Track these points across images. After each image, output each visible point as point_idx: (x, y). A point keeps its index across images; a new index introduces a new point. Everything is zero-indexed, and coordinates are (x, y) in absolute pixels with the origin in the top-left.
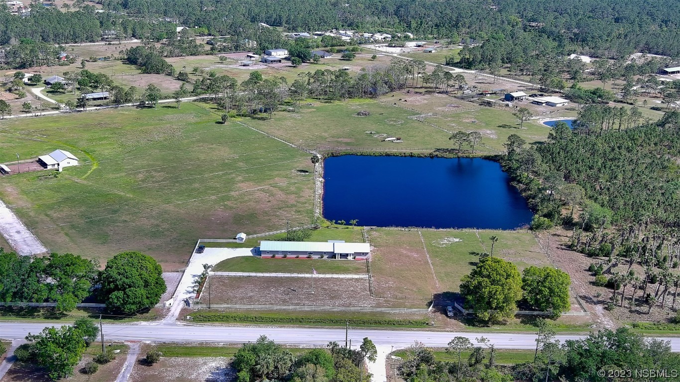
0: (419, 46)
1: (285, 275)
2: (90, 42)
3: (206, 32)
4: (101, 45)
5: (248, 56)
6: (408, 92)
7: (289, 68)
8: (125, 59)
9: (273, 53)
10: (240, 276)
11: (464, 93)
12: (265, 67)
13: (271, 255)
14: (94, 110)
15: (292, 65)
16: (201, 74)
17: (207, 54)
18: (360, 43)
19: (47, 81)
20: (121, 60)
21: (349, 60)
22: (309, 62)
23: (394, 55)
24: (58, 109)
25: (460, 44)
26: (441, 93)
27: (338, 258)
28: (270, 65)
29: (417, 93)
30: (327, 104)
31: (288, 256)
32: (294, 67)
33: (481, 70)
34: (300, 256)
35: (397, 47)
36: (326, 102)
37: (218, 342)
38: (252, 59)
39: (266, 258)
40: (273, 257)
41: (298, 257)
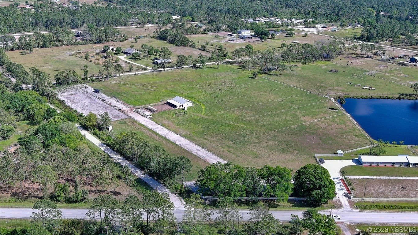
0: (324, 27)
1: (390, 178)
2: (124, 26)
3: (191, 19)
4: (132, 28)
5: (229, 34)
6: (348, 57)
7: (259, 42)
8: (156, 37)
9: (243, 33)
10: (362, 179)
11: (382, 57)
12: (245, 41)
13: (369, 165)
14: (169, 70)
15: (261, 40)
16: (212, 46)
17: (202, 34)
18: (288, 26)
19: (124, 52)
20: (154, 37)
21: (291, 37)
22: (268, 38)
23: (314, 33)
24: (146, 69)
25: (348, 26)
26: (367, 58)
27: (411, 166)
28: (247, 40)
29: (353, 57)
30: (305, 65)
31: (380, 165)
32: (262, 41)
33: (377, 42)
34: (387, 165)
35: (311, 28)
36: (303, 64)
37: (392, 223)
38: (233, 36)
39: (366, 166)
40: (371, 165)
41: (385, 166)
